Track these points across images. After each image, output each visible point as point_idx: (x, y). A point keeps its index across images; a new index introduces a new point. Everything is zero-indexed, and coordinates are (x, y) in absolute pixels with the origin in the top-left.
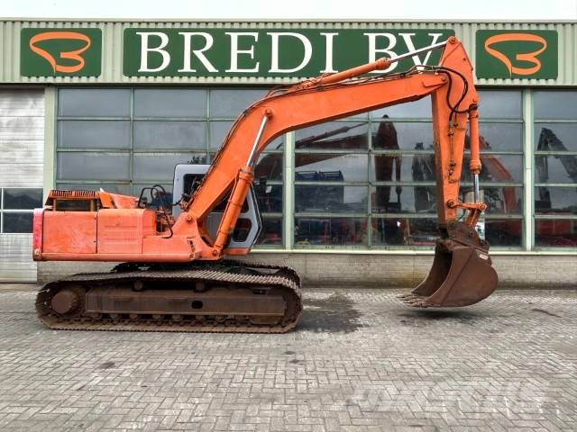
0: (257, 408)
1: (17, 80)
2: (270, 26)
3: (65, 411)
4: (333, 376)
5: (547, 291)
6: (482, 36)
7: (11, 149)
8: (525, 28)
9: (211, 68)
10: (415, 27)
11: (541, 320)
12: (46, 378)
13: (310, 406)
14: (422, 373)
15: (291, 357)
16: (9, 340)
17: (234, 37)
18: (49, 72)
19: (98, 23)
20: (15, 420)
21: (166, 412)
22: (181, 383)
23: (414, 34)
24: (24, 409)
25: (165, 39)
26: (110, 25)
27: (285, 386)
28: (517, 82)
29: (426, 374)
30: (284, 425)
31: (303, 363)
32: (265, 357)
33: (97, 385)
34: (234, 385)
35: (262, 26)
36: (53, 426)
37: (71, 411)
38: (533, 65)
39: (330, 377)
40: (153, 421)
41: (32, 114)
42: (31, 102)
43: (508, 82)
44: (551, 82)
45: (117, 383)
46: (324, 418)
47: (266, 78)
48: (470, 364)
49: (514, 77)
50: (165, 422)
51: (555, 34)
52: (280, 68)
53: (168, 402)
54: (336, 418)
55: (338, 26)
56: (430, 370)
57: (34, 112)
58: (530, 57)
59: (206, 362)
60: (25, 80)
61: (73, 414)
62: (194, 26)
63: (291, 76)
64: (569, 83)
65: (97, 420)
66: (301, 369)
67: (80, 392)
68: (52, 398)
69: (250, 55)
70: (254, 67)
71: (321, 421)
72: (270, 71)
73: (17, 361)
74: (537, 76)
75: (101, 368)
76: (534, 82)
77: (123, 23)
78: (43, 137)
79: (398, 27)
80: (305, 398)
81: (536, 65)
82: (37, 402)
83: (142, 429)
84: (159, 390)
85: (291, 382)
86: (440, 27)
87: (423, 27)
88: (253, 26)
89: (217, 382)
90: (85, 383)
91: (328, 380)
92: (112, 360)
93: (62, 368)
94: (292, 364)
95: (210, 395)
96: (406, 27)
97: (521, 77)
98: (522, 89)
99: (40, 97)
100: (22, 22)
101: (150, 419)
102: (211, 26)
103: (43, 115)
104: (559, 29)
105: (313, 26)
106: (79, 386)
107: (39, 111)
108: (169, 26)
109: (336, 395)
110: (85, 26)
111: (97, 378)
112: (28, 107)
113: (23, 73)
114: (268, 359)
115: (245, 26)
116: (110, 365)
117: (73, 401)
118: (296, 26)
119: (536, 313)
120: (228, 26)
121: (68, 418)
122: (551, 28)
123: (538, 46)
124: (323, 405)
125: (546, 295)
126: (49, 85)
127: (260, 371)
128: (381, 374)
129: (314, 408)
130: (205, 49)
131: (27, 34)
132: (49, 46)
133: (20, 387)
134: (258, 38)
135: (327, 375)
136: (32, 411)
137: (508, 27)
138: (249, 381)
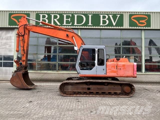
0: (68, 112)
1: (7, 27)
2: (74, 13)
3: (20, 112)
4: (88, 105)
5: (148, 84)
6: (131, 16)
7: (5, 45)
8: (142, 13)
9: (59, 24)
10: (113, 13)
11: (145, 92)
12: (15, 105)
13: (81, 112)
14: (111, 104)
15: (78, 100)
16: (5, 95)
17: (65, 16)
18: (16, 24)
19: (29, 12)
20: (7, 114)
21: (45, 113)
22: (49, 106)
23: (112, 15)
24: (9, 112)
25: (47, 16)
26: (32, 12)
27: (75, 107)
28: (140, 28)
29: (112, 105)
30: (74, 116)
31: (81, 102)
32: (71, 100)
33: (28, 107)
34: (63, 107)
35: (72, 13)
36: (17, 116)
37: (21, 112)
38: (144, 23)
39: (87, 105)
40: (42, 115)
41: (11, 36)
42: (11, 32)
43: (138, 28)
44: (149, 28)
45: (33, 106)
46: (84, 115)
47: (73, 26)
48: (123, 102)
49: (139, 26)
50: (44, 115)
51: (150, 15)
52: (77, 24)
53: (45, 111)
54: (87, 115)
55: (92, 13)
56: (113, 104)
57: (12, 35)
58: (143, 21)
59: (55, 101)
60: (10, 27)
61: (22, 113)
62: (54, 13)
63: (80, 26)
64: (154, 28)
65: (28, 115)
66: (80, 103)
67: (23, 108)
68: (16, 110)
69: (69, 20)
70: (70, 24)
71: (83, 116)
72: (74, 25)
73: (7, 101)
74: (145, 26)
75: (29, 102)
76: (144, 28)
77: (36, 12)
78: (14, 42)
79: (108, 13)
80: (80, 110)
81: (145, 23)
82: (13, 110)
83: (39, 117)
84: (43, 108)
85: (77, 106)
86: (119, 13)
87: (115, 13)
88: (70, 13)
89: (58, 106)
90: (25, 106)
91: (86, 106)
92: (31, 101)
93: (19, 102)
94: (78, 102)
95: (56, 109)
96: (110, 13)
97: (141, 27)
98: (141, 30)
99: (14, 31)
100: (9, 11)
101: (41, 115)
102: (59, 13)
103: (14, 36)
104: (151, 14)
105: (86, 13)
106: (23, 107)
107: (13, 35)
108: (48, 13)
109: (88, 109)
110: (26, 12)
111: (28, 105)
112: (10, 33)
113: (9, 25)
114: (72, 101)
115: (68, 13)
116: (31, 102)
117: (22, 110)
118: (81, 13)
119: (144, 90)
120: (63, 13)
121: (21, 114)
122: (149, 14)
123: (145, 18)
124: (84, 112)
125: (148, 85)
126: (16, 28)
127: (69, 103)
128: (100, 105)
129: (82, 112)
130: (57, 19)
131: (10, 15)
132: (16, 18)
133: (8, 107)
134: (71, 16)
135: (86, 105)
136: (11, 113)
137: (138, 13)
138: (66, 106)
